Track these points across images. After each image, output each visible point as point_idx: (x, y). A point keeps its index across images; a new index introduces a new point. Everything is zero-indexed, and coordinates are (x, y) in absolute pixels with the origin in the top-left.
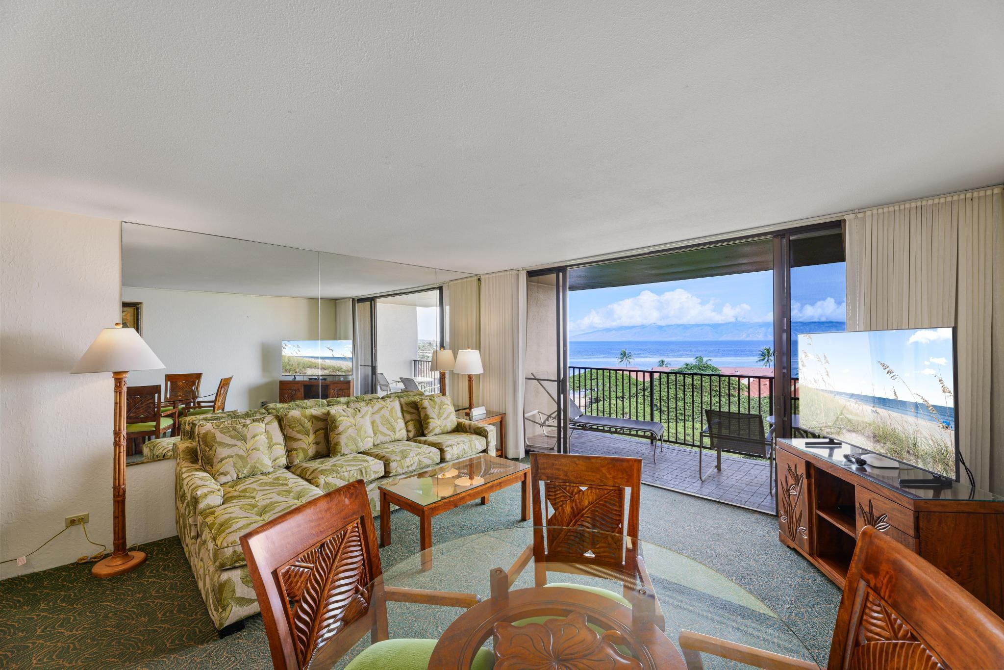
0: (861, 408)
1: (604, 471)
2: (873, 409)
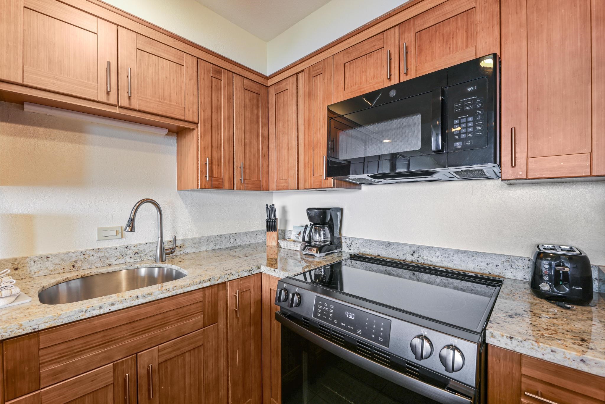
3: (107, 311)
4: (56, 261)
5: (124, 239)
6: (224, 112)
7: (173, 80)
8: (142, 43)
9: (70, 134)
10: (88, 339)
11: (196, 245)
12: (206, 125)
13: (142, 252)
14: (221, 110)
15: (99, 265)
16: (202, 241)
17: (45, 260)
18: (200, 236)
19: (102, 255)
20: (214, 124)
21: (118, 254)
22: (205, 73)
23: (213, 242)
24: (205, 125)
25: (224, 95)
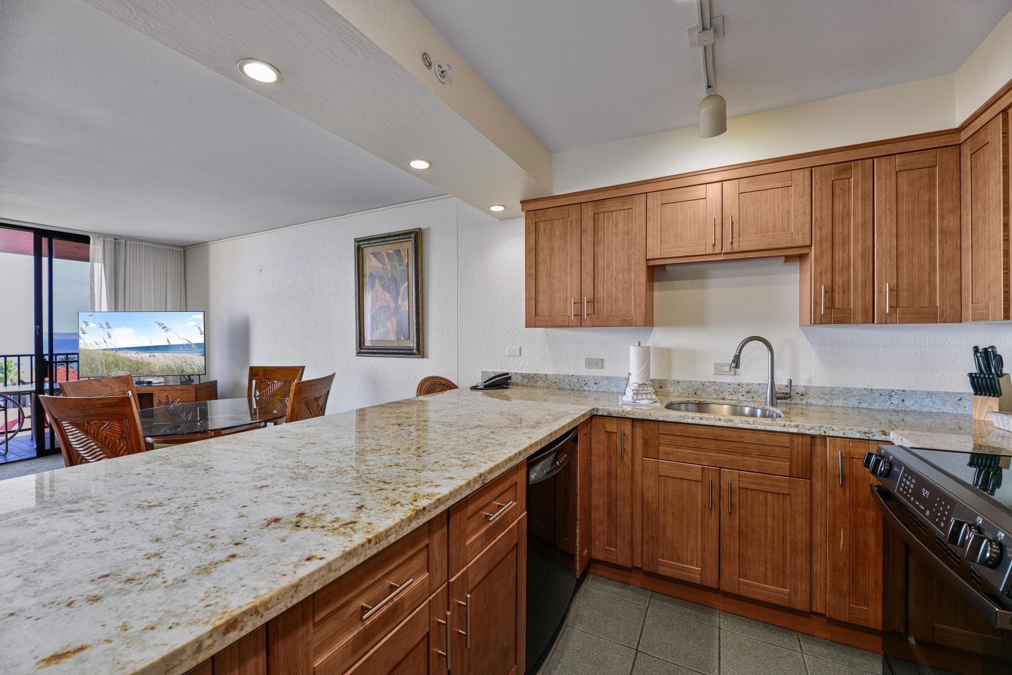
0: (140, 356)
1: (111, 385)
2: (151, 355)
3: (697, 422)
4: (684, 387)
5: (737, 376)
6: (854, 220)
7: (778, 207)
8: (745, 185)
9: (695, 281)
10: (686, 439)
11: (826, 397)
12: (824, 244)
13: (755, 392)
14: (849, 218)
15: (714, 396)
16: (837, 392)
17: (677, 384)
18: (833, 386)
19: (717, 388)
20: (838, 239)
21: (731, 390)
22: (822, 182)
23: (857, 397)
24: (822, 246)
25: (856, 196)
